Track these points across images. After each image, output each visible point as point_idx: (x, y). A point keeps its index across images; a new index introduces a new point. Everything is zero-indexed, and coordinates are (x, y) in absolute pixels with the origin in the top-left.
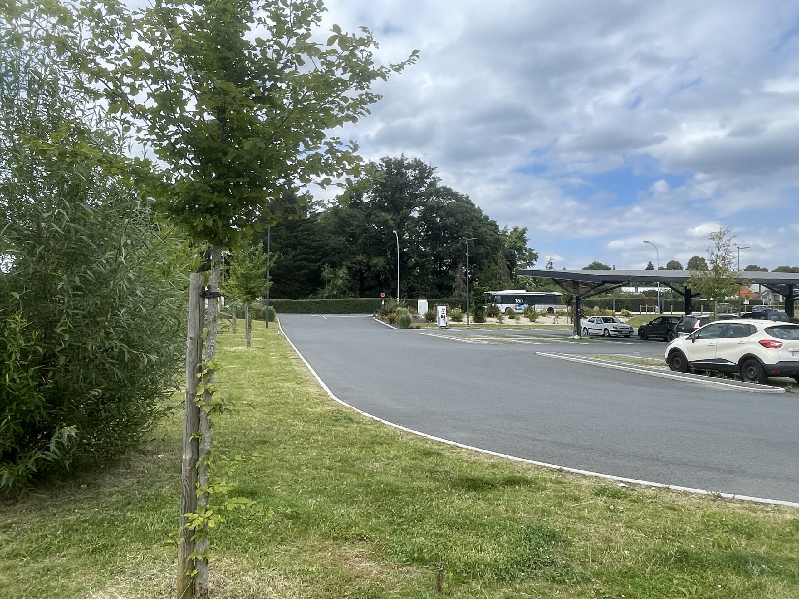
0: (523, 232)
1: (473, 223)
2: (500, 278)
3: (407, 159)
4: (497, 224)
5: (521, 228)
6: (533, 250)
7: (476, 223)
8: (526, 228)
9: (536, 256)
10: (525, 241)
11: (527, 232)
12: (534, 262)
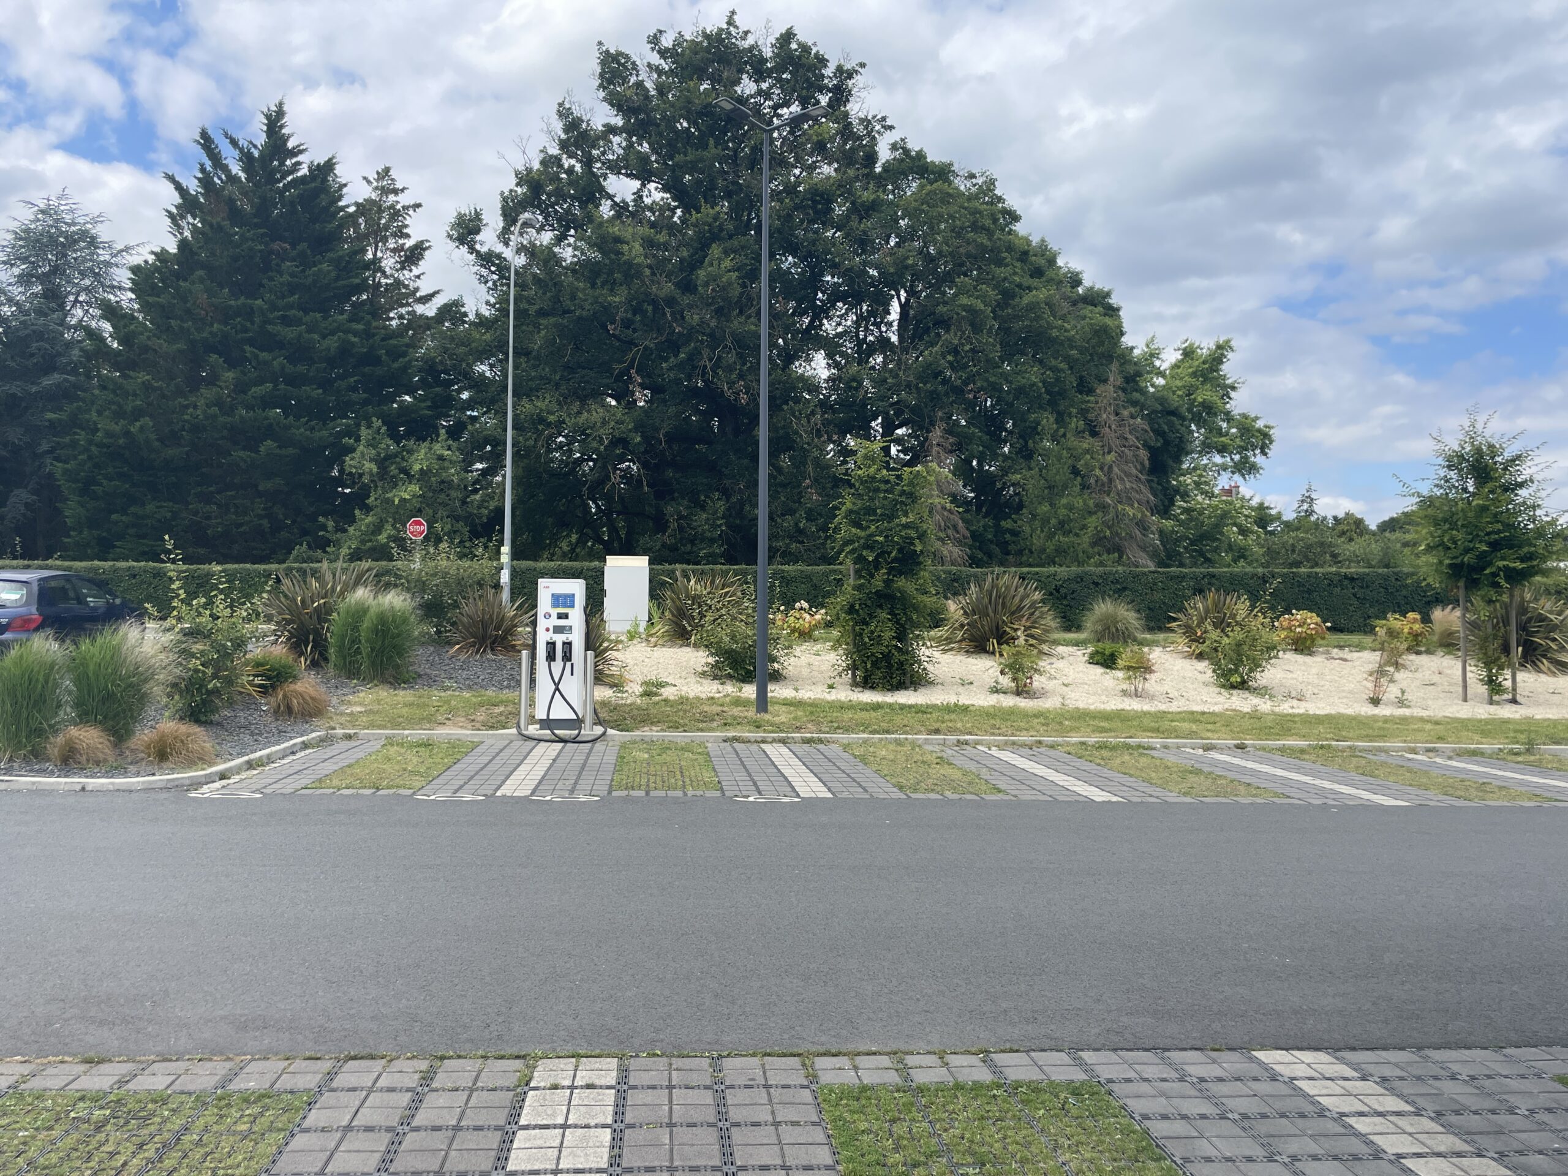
0: (1217, 358)
1: (1001, 272)
2: (1106, 487)
3: (746, 33)
4: (1114, 301)
5: (1206, 345)
6: (1257, 418)
7: (1012, 273)
8: (1228, 341)
9: (1266, 435)
10: (1226, 390)
11: (1230, 355)
12: (1259, 459)
